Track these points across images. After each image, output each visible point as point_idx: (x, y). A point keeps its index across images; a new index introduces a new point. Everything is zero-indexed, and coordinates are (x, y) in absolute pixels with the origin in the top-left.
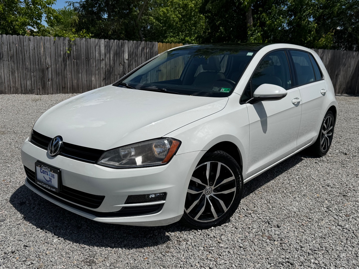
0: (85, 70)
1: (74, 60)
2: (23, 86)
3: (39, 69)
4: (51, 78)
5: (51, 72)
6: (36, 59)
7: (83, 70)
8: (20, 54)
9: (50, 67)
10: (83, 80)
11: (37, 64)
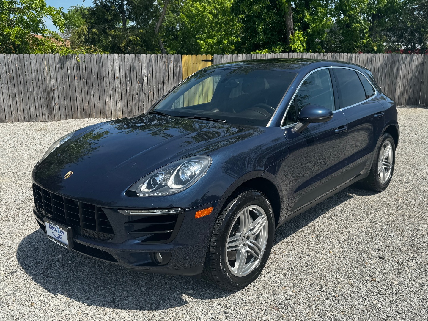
0: (97, 91)
1: (84, 80)
3: (43, 92)
4: (58, 102)
5: (57, 95)
6: (40, 81)
7: (94, 91)
9: (56, 89)
10: (96, 102)
11: (41, 86)
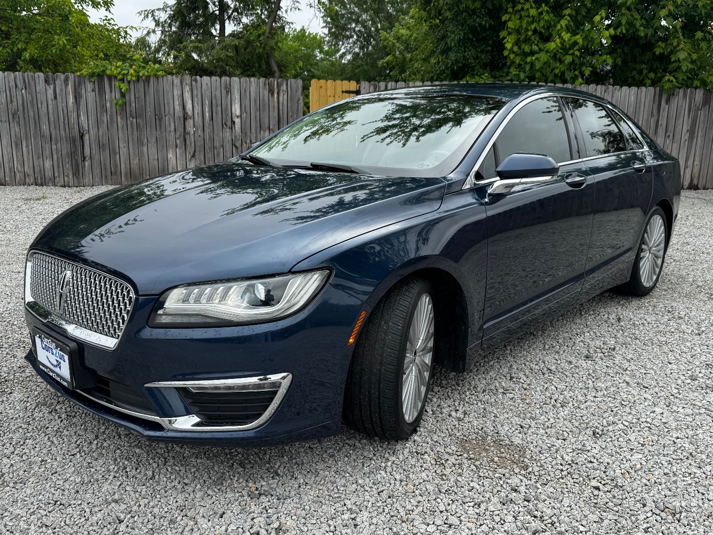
0: (154, 140)
1: (133, 118)
2: (36, 170)
3: (66, 137)
4: (89, 155)
5: (88, 144)
6: (60, 119)
7: (149, 139)
8: (29, 108)
9: (86, 133)
10: (151, 158)
11: (62, 127)
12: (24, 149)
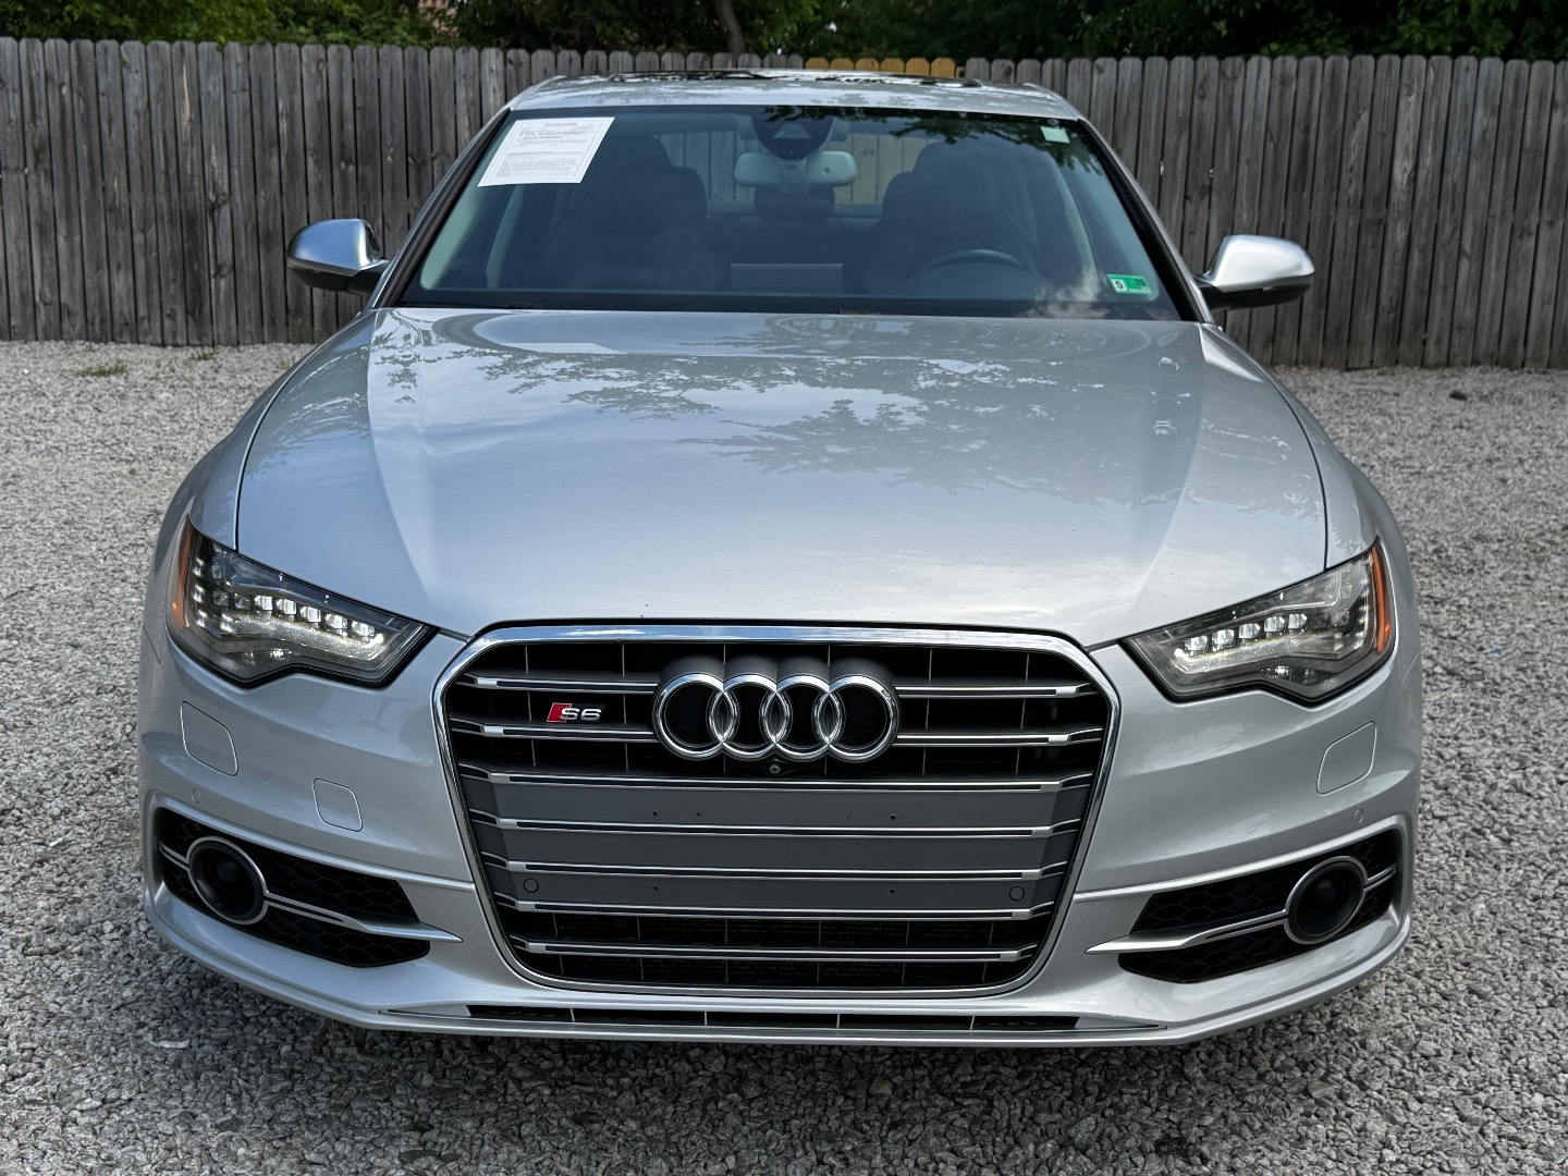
1: (348, 164)
2: (92, 298)
3: (171, 213)
4: (230, 262)
5: (228, 229)
6: (157, 163)
8: (79, 134)
9: (224, 202)
11: (161, 186)
12: (62, 242)
